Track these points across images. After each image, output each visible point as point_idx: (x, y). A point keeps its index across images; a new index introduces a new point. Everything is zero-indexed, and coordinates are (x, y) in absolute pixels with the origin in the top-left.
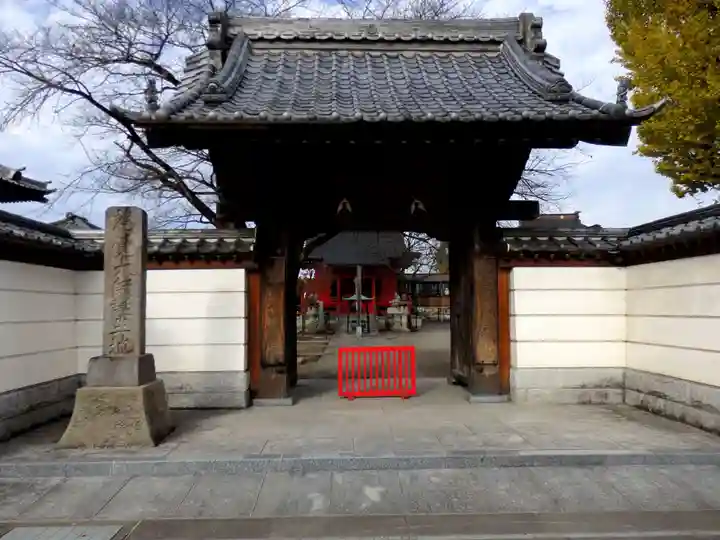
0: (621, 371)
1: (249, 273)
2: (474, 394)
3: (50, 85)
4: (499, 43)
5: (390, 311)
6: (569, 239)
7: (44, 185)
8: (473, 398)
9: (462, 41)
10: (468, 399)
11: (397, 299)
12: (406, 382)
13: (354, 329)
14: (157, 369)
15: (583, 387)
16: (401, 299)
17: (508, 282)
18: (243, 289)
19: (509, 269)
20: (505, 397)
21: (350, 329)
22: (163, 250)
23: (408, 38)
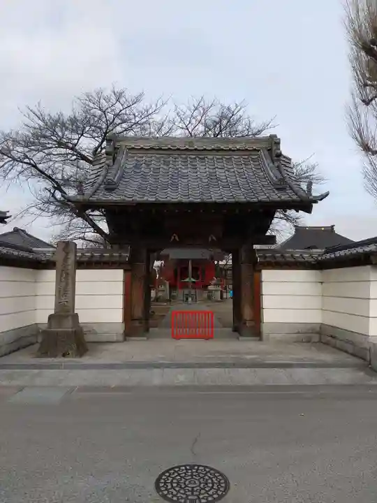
0: (319, 325)
1: (125, 271)
2: (241, 335)
3: (14, 159)
4: (258, 151)
5: (210, 288)
6: (292, 255)
7: (5, 213)
8: (241, 338)
9: (238, 150)
10: (238, 338)
11: (215, 280)
12: (208, 330)
13: (187, 299)
14: (80, 322)
15: (298, 333)
16: (218, 281)
17: (260, 277)
18: (122, 279)
19: (260, 271)
20: (258, 338)
21: (185, 299)
22: (82, 259)
23: (210, 148)
